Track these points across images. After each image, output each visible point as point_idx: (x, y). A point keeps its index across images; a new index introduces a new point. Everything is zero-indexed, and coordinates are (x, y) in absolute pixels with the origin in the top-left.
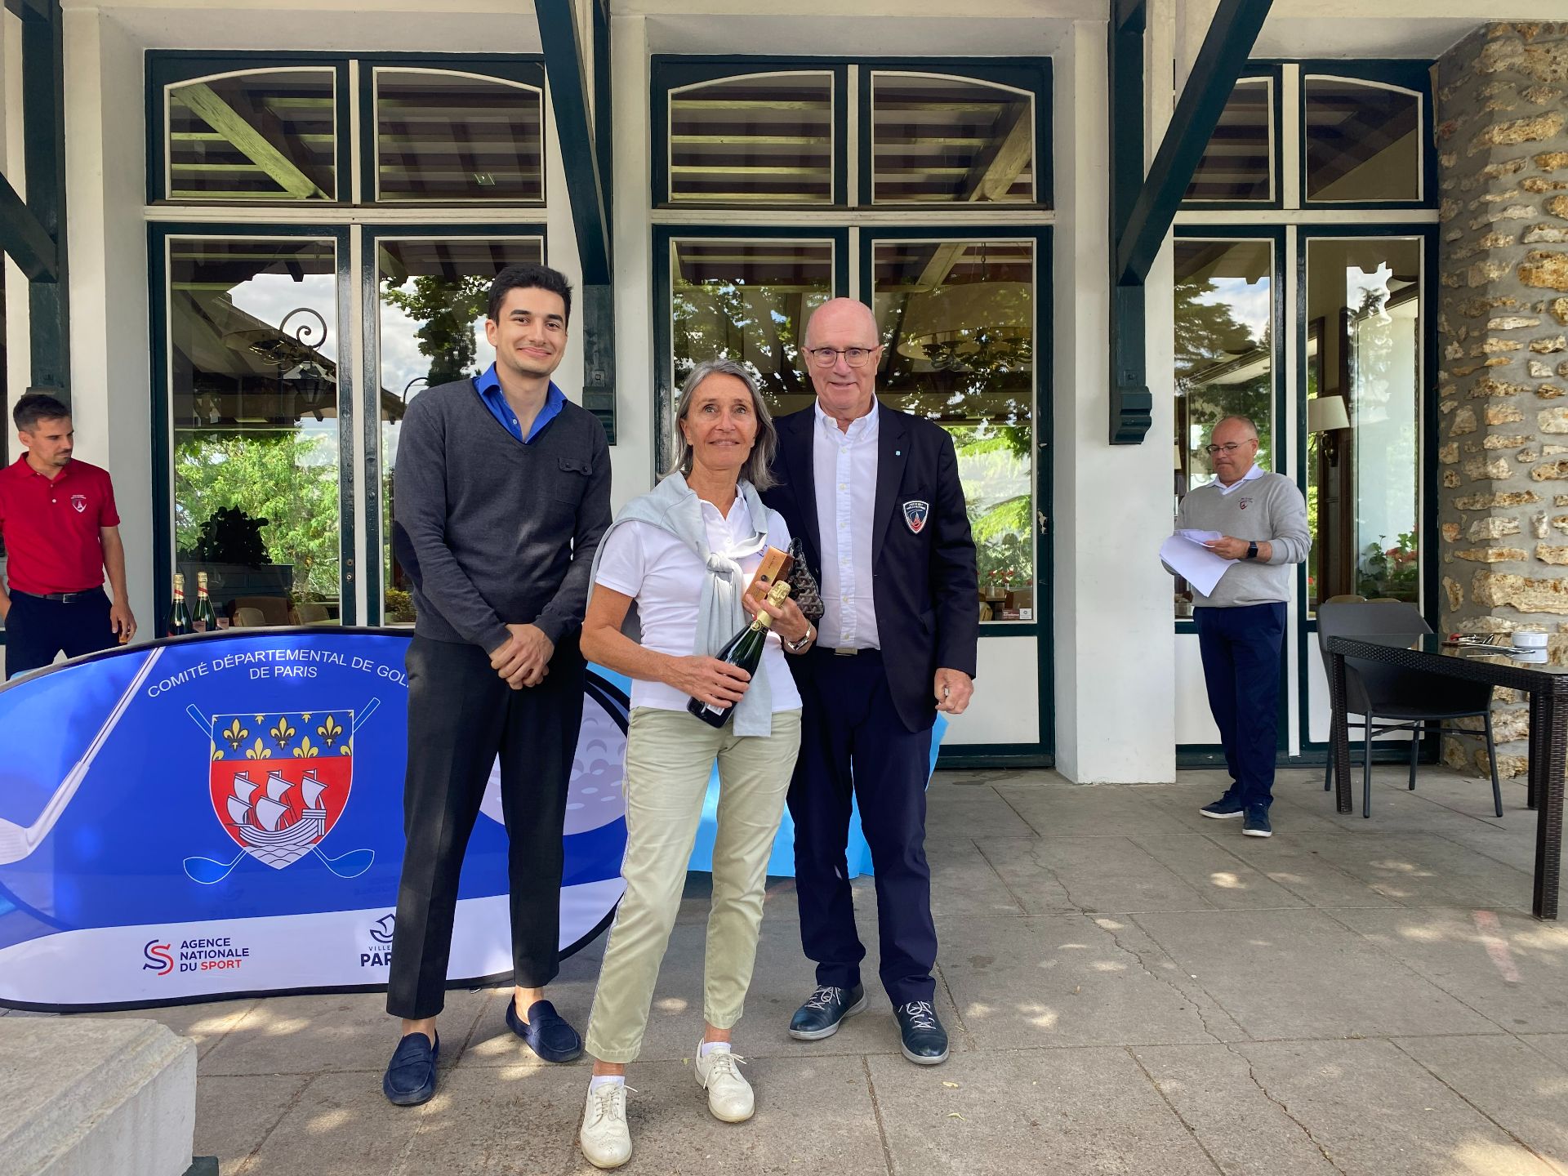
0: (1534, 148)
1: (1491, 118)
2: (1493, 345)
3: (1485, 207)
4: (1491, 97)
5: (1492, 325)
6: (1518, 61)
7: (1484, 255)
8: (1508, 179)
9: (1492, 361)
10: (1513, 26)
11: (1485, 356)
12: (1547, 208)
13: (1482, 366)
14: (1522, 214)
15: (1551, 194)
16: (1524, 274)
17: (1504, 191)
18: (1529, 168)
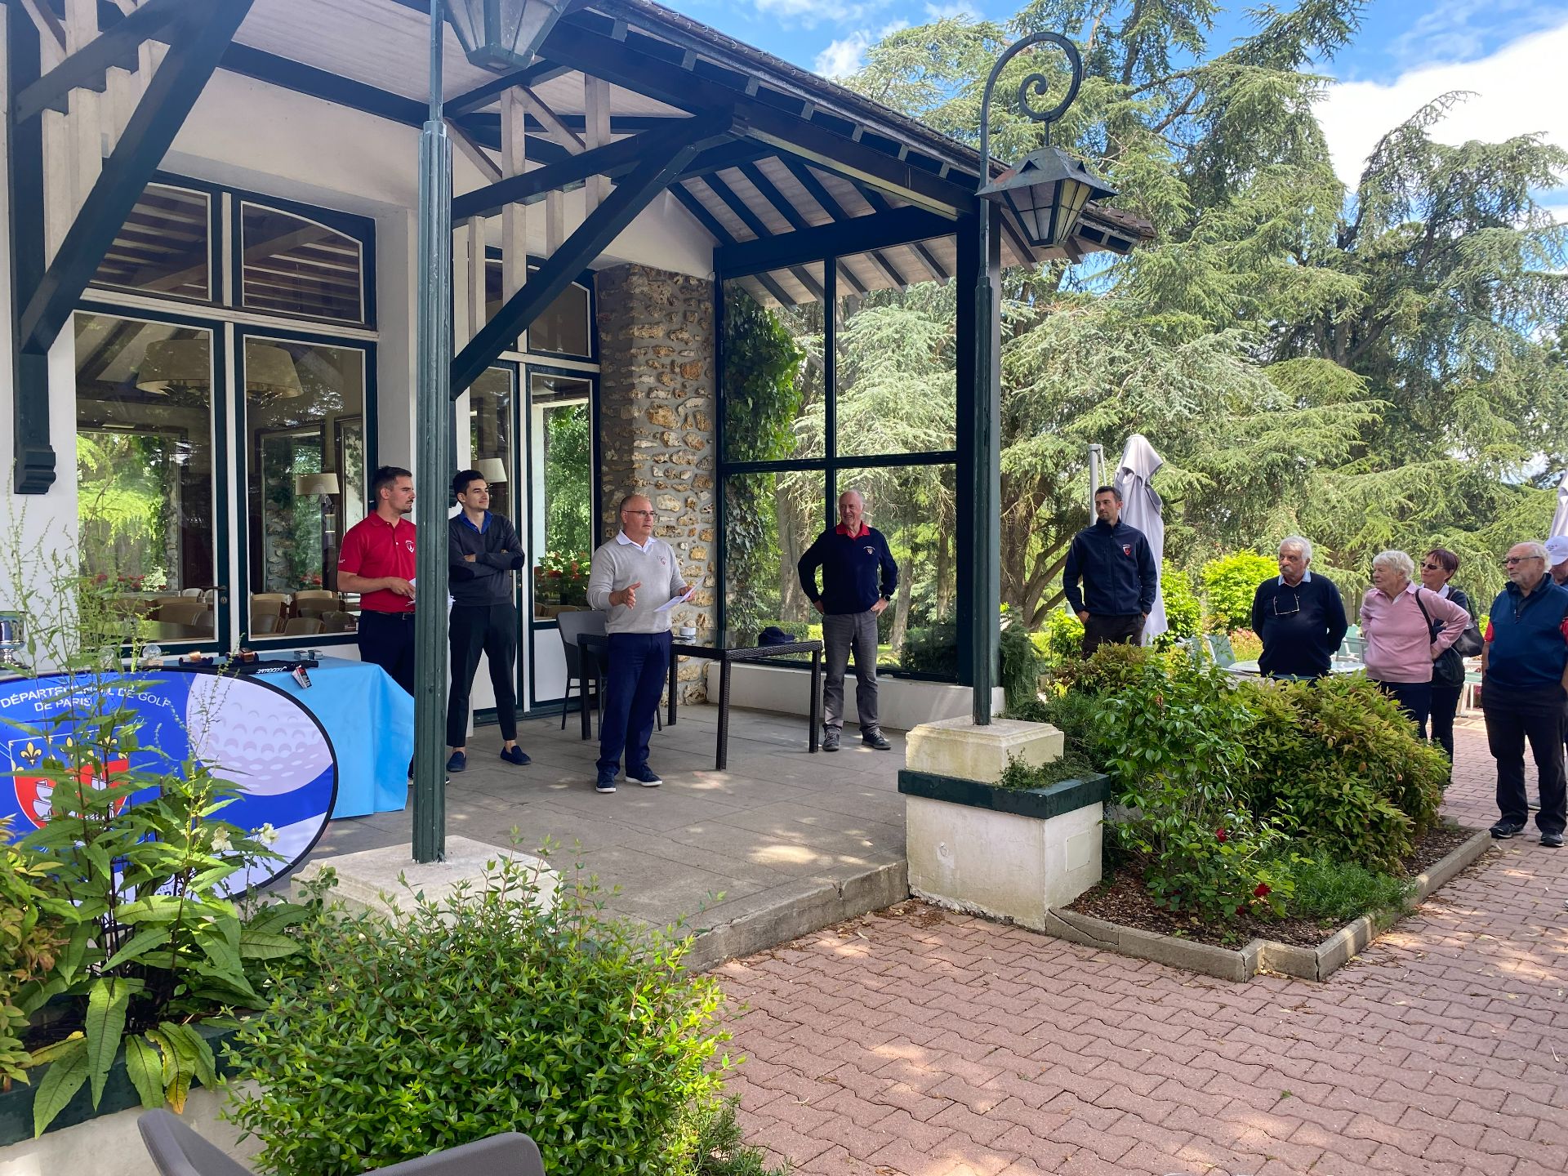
0: (654, 342)
1: (631, 322)
2: (637, 456)
3: (631, 374)
4: (632, 308)
5: (635, 444)
6: (645, 289)
7: (631, 402)
8: (641, 358)
9: (636, 466)
10: (643, 267)
11: (632, 462)
12: (659, 378)
13: (630, 468)
14: (650, 380)
15: (661, 370)
16: (650, 416)
17: (640, 366)
18: (651, 354)
